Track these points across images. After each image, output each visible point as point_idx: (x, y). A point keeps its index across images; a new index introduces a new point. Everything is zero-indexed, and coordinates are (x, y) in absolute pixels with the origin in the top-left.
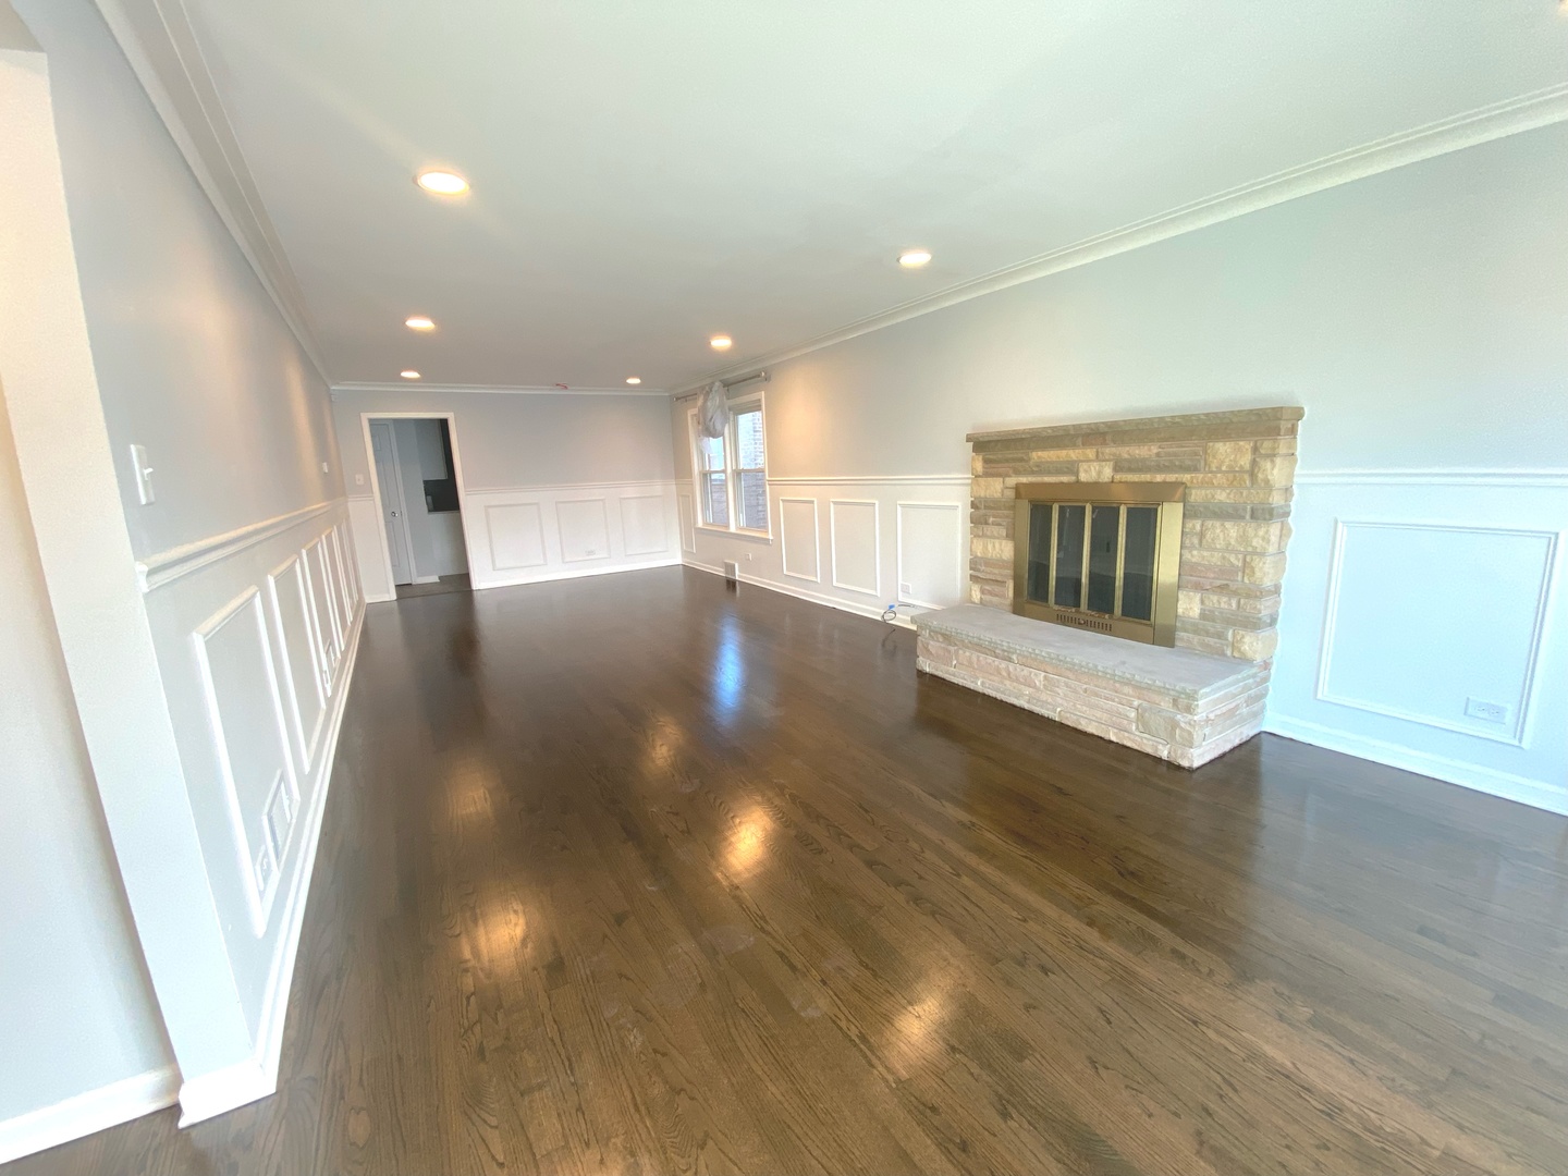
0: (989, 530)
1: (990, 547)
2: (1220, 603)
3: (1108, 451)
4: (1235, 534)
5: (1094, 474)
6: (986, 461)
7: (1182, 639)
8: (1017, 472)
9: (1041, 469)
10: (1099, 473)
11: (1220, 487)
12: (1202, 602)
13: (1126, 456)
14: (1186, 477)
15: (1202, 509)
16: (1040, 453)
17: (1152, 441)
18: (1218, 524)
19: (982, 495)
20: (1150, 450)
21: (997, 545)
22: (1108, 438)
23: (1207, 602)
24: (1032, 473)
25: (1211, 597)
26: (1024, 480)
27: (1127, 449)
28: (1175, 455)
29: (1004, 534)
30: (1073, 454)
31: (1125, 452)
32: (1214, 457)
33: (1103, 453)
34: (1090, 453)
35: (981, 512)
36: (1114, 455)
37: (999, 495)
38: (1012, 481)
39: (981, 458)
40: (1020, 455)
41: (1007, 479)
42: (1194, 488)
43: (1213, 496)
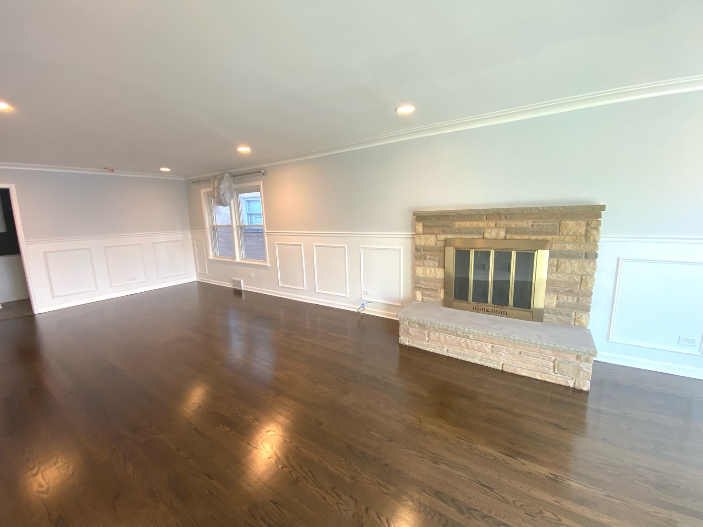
0: (427, 262)
1: (428, 271)
2: (568, 300)
3: (503, 223)
4: (577, 266)
5: (494, 234)
6: (424, 226)
7: (547, 318)
8: (444, 232)
9: (460, 231)
10: (497, 234)
11: (569, 243)
12: (558, 299)
13: (514, 226)
14: (549, 238)
15: (558, 253)
16: (460, 223)
17: (529, 219)
18: (567, 261)
19: (423, 243)
20: (527, 223)
21: (433, 270)
22: (503, 216)
23: (560, 299)
24: (455, 233)
25: (563, 296)
27: (514, 222)
28: (542, 226)
29: (437, 265)
30: (481, 224)
31: (513, 224)
32: (565, 228)
33: (499, 224)
34: (492, 224)
36: (506, 225)
37: (434, 244)
38: (442, 237)
39: (421, 224)
40: (447, 224)
41: (439, 236)
42: (554, 243)
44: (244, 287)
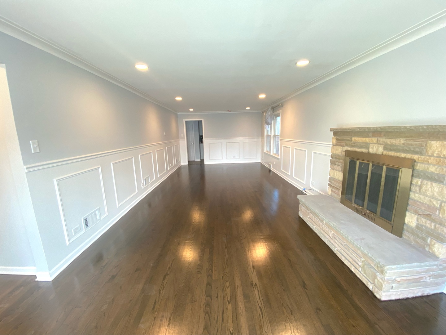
0: (336, 167)
1: (336, 174)
2: (426, 223)
3: (382, 140)
4: (437, 190)
5: (375, 149)
6: (337, 139)
7: (406, 235)
8: (347, 145)
9: (355, 145)
10: (377, 149)
11: (432, 164)
12: (418, 220)
13: (389, 143)
14: (415, 157)
15: (422, 174)
16: (355, 138)
17: (401, 137)
18: (429, 183)
19: (335, 153)
20: (400, 141)
21: (338, 174)
22: (383, 134)
23: (419, 221)
24: (352, 146)
25: (422, 219)
26: (349, 149)
27: (390, 140)
28: (412, 145)
29: (341, 170)
30: (367, 140)
31: (389, 141)
32: (430, 149)
33: (379, 141)
34: (374, 140)
35: (334, 159)
36: (384, 142)
37: (340, 154)
38: (345, 148)
39: (335, 138)
40: (348, 138)
41: (343, 147)
42: (419, 163)
43: (428, 168)
44: (272, 169)
